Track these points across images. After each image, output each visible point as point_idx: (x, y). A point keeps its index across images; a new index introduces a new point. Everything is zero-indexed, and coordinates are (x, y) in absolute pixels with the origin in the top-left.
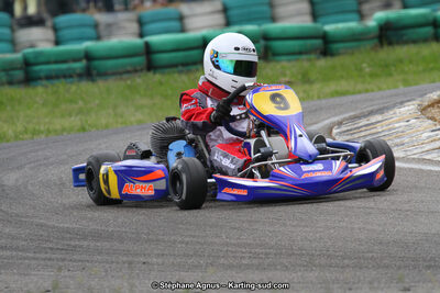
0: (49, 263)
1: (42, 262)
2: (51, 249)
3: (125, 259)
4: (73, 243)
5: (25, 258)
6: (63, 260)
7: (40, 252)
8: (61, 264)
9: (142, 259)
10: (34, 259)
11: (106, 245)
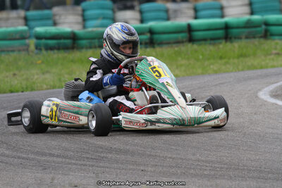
0: (83, 168)
1: (79, 167)
2: (87, 158)
3: (131, 167)
4: (102, 155)
5: (69, 164)
6: (93, 166)
7: (80, 160)
8: (91, 168)
9: (142, 168)
10: (74, 164)
11: (123, 157)
